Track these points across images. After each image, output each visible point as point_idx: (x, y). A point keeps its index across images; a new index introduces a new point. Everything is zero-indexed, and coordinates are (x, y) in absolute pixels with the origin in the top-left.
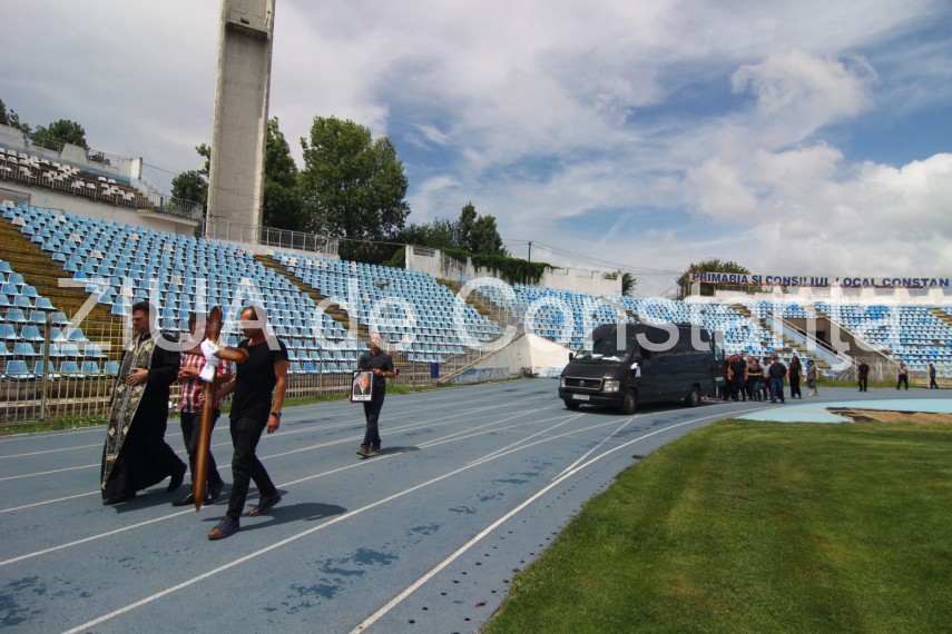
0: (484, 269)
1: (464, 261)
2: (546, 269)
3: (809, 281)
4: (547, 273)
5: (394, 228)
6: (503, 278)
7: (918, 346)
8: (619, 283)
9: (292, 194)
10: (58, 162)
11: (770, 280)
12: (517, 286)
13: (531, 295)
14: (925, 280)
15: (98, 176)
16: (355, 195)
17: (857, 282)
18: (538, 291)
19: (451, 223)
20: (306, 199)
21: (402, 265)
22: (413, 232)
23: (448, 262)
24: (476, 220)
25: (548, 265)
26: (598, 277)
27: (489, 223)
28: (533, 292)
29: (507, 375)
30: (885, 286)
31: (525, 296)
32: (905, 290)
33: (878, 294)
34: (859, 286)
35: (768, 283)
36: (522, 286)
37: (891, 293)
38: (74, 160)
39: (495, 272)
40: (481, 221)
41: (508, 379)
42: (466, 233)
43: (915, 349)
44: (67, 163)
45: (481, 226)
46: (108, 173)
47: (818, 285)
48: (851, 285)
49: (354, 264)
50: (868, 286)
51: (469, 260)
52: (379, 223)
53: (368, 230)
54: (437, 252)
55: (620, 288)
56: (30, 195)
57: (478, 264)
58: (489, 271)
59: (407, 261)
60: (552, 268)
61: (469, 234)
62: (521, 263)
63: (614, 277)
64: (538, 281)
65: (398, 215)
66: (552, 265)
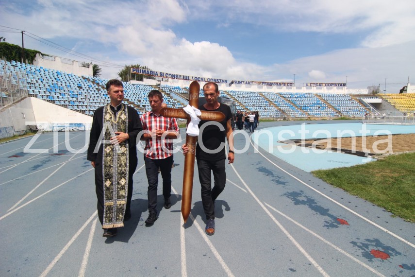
2: (37, 55)
3: (182, 77)
4: (38, 58)
8: (91, 70)
11: (167, 75)
12: (14, 63)
13: (27, 70)
14: (220, 80)
17: (199, 79)
18: (33, 68)
25: (39, 53)
26: (76, 64)
28: (29, 68)
29: (12, 133)
31: (23, 70)
34: (200, 81)
35: (166, 77)
36: (19, 64)
41: (14, 136)
47: (185, 79)
48: (197, 80)
50: (202, 81)
55: (91, 73)
60: (43, 55)
63: (88, 66)
64: (32, 62)
66: (42, 53)
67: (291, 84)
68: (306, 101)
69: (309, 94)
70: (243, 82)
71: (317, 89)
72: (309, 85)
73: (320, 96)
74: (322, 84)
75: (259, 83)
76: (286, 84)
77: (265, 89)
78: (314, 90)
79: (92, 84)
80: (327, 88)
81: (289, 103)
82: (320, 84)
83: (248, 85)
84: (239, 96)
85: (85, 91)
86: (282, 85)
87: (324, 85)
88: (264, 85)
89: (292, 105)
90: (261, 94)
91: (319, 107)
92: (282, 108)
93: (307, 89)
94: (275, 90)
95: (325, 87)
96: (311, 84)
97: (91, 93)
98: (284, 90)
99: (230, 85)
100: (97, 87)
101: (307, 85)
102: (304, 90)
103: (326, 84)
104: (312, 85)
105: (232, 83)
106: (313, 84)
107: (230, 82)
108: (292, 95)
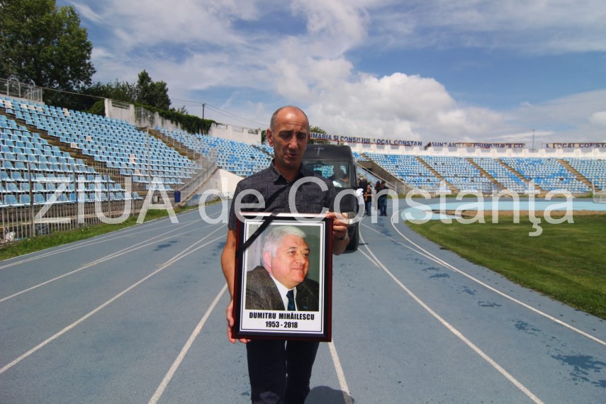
0: (169, 121)
2: (212, 124)
3: (361, 140)
4: (213, 127)
5: (82, 84)
6: (183, 128)
7: (414, 176)
8: (259, 137)
14: (412, 142)
17: (383, 142)
18: (209, 139)
19: (130, 84)
21: (103, 113)
23: (140, 115)
24: (150, 83)
25: (214, 122)
26: (246, 131)
27: (162, 88)
30: (395, 144)
32: (404, 147)
33: (392, 148)
34: (383, 144)
35: (342, 141)
37: (397, 148)
39: (177, 124)
40: (154, 85)
42: (143, 94)
43: (412, 178)
47: (365, 143)
48: (381, 143)
49: (65, 110)
50: (388, 144)
52: (68, 79)
54: (132, 107)
55: (260, 139)
57: (163, 117)
58: (172, 122)
59: (107, 111)
60: (217, 124)
62: (196, 119)
63: (257, 132)
64: (208, 132)
65: (85, 73)
66: (217, 122)
67: (521, 145)
68: (541, 170)
69: (549, 160)
70: (446, 143)
71: (564, 151)
72: (551, 146)
73: (567, 162)
74: (573, 144)
75: (469, 145)
76: (513, 146)
77: (478, 154)
78: (560, 154)
79: (262, 154)
80: (582, 151)
81: (513, 174)
82: (570, 144)
83: (452, 147)
84: (436, 164)
85: (258, 161)
86: (506, 147)
87: (576, 145)
88: (476, 147)
89: (516, 175)
90: (470, 160)
91: (562, 179)
92: (499, 180)
93: (547, 151)
94: (494, 154)
95: (579, 150)
96: (554, 144)
97: (263, 163)
98: (508, 154)
99: (426, 148)
100: (267, 156)
101: (547, 146)
102: (542, 154)
103: (580, 144)
104: (556, 145)
105: (429, 145)
106: (558, 144)
107: (426, 144)
108: (519, 161)
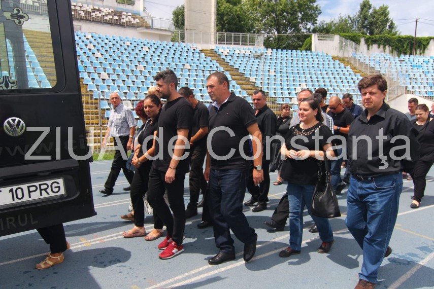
0: (375, 46)
1: (357, 41)
2: (432, 41)
4: (432, 44)
9: (238, 10)
10: (103, 7)
12: (402, 57)
13: (414, 63)
15: (122, 12)
16: (281, 5)
18: (422, 60)
19: (351, 16)
20: (251, 13)
21: (309, 48)
22: (323, 26)
23: (342, 43)
24: (371, 11)
28: (416, 61)
31: (409, 64)
36: (407, 57)
38: (110, 5)
39: (384, 47)
40: (375, 12)
42: (363, 22)
44: (107, 7)
45: (376, 16)
46: (128, 10)
49: (270, 51)
51: (363, 41)
52: (299, 23)
53: (291, 29)
54: (337, 37)
56: (81, 26)
57: (370, 42)
58: (379, 47)
59: (312, 46)
61: (366, 22)
62: (408, 38)
64: (424, 52)
65: (312, 16)
